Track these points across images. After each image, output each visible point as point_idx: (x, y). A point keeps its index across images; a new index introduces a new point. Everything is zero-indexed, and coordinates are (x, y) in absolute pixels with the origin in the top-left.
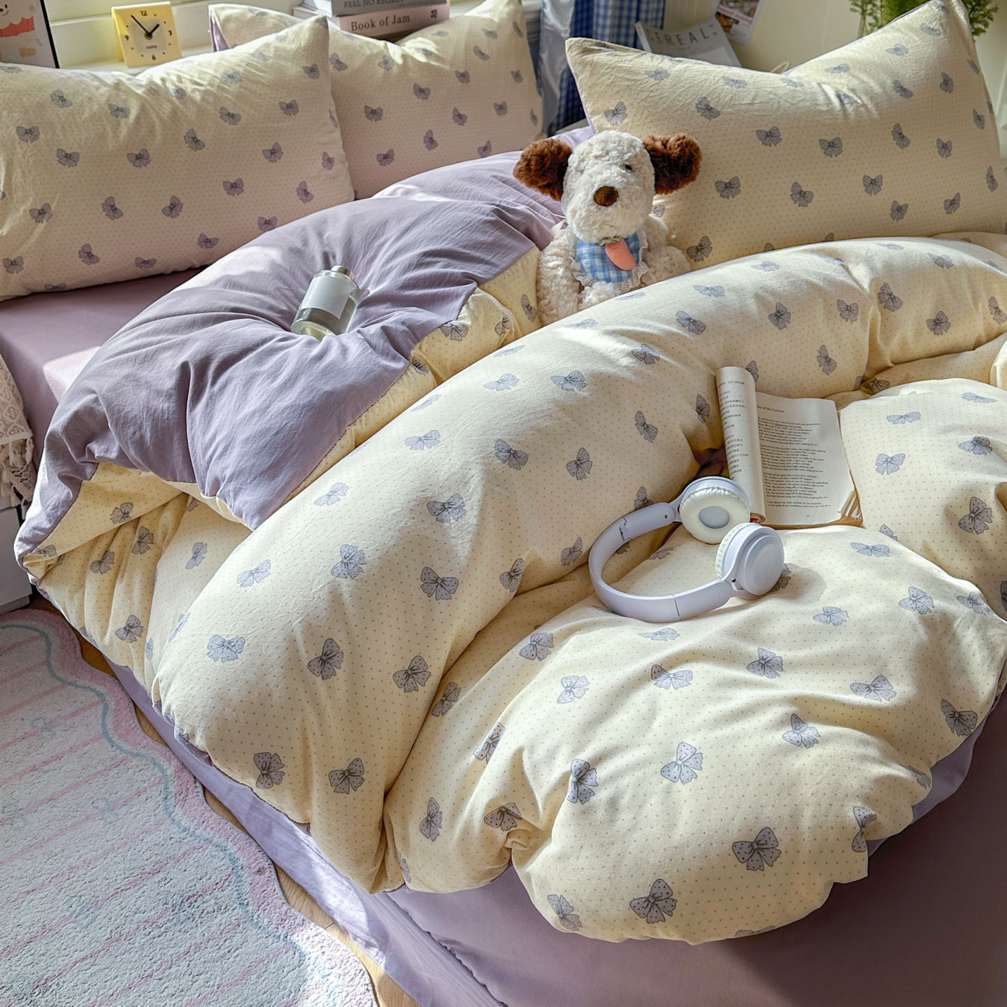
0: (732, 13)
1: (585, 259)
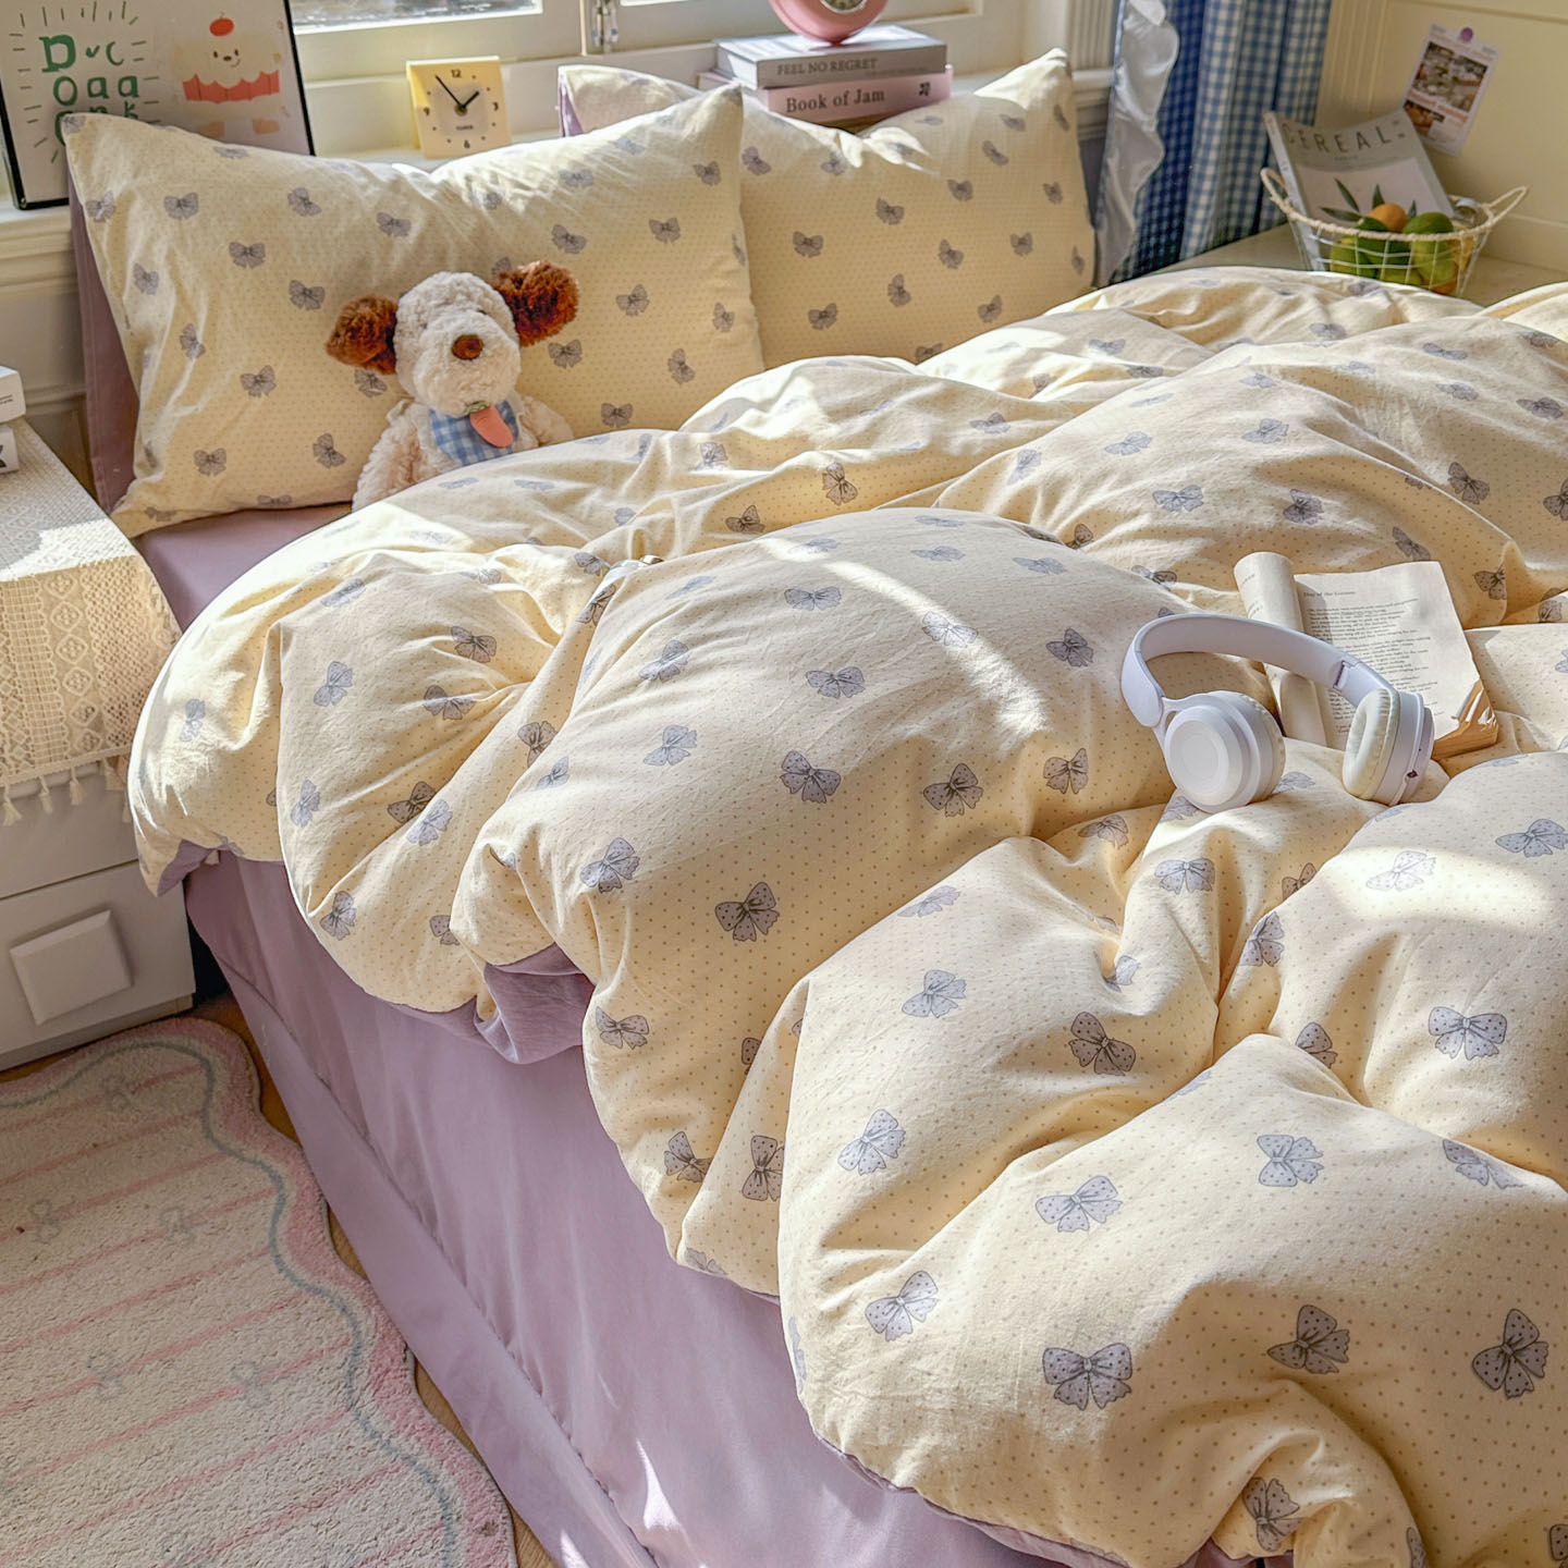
0: (1434, 103)
1: (448, 442)
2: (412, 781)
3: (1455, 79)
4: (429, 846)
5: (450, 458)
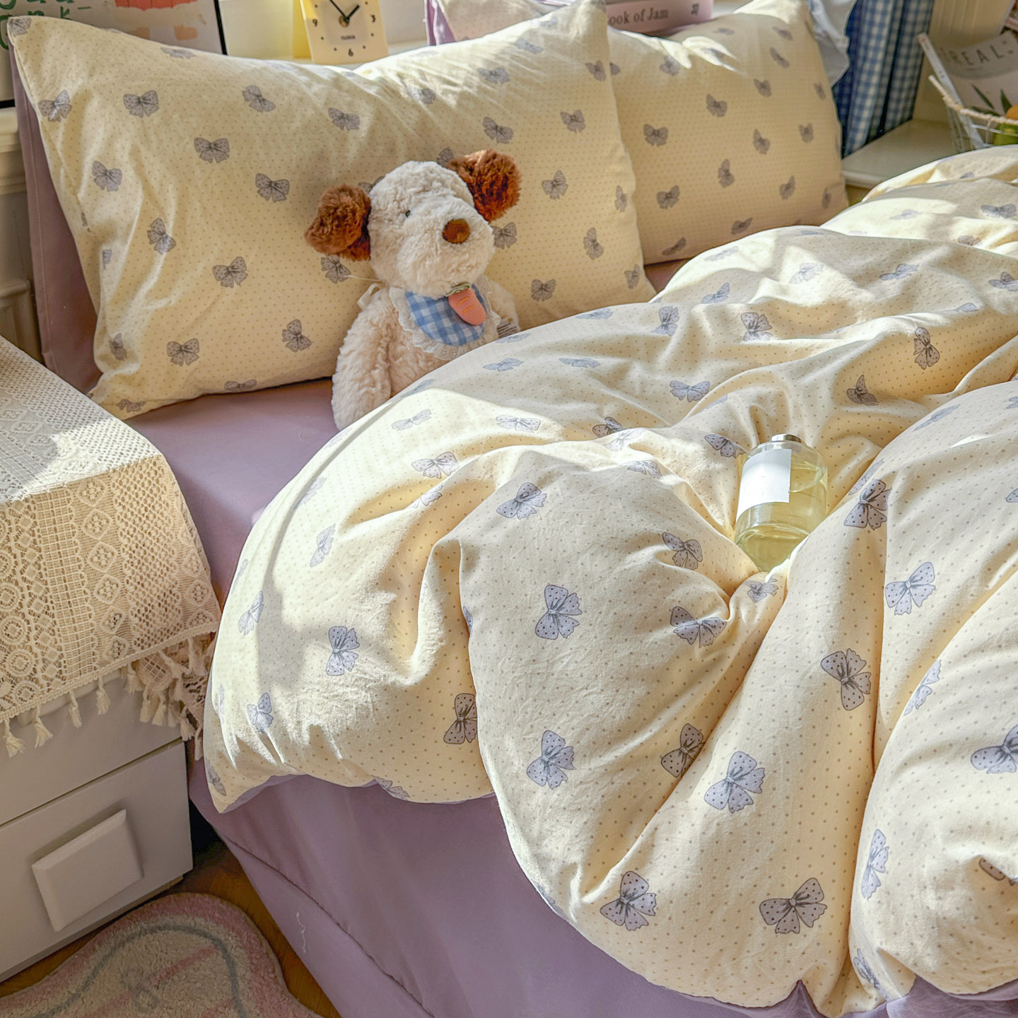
1: (429, 322)
2: (678, 725)
4: (743, 813)
5: (432, 338)
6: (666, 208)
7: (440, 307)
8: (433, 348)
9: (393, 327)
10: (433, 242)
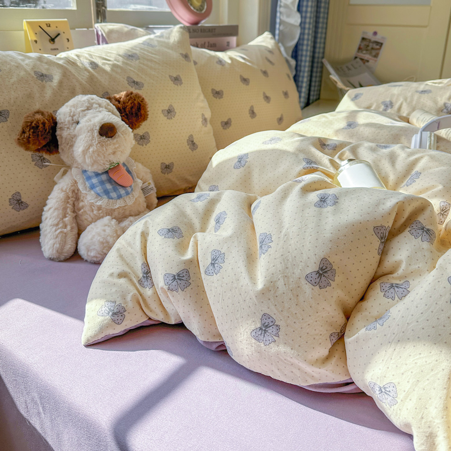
0: (365, 57)
1: (97, 187)
3: (372, 49)
5: (100, 196)
6: (226, 129)
7: (104, 177)
8: (101, 202)
9: (76, 191)
10: (93, 137)
